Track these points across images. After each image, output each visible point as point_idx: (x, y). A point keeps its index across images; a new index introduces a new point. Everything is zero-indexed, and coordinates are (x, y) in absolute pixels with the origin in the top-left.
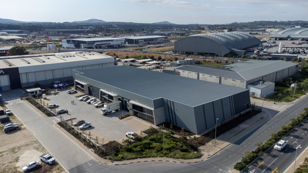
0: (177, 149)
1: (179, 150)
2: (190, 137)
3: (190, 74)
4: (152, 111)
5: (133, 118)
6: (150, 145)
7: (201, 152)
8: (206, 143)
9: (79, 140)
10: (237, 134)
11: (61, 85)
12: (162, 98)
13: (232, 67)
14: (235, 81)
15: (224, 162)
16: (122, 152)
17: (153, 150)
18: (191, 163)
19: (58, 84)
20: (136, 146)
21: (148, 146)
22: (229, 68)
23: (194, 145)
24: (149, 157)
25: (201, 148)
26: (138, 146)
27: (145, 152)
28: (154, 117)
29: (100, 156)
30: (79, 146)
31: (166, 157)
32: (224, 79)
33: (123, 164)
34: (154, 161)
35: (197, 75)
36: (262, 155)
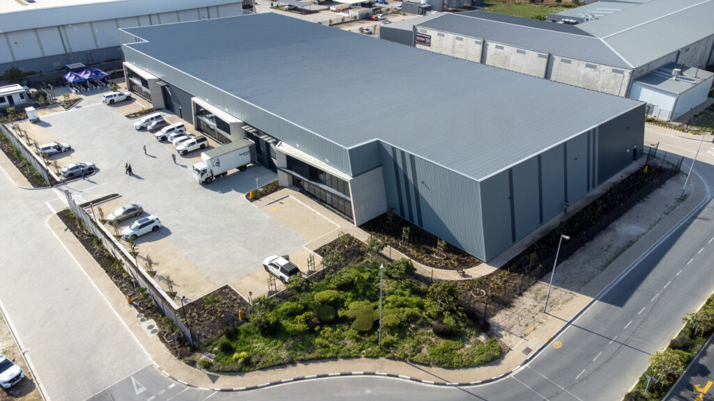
0: (424, 325)
1: (431, 331)
2: (464, 272)
3: (458, 42)
4: (345, 183)
5: (291, 196)
6: (336, 309)
7: (502, 336)
8: (514, 297)
9: (116, 283)
10: (610, 262)
11: (87, 76)
12: (378, 141)
13: (581, 20)
14: (594, 67)
15: (581, 380)
16: (245, 336)
17: (346, 327)
18: (469, 384)
19: (79, 70)
20: (292, 314)
21: (331, 315)
22: (571, 21)
23: (477, 305)
24: (334, 358)
25: (499, 318)
26: (300, 313)
27: (318, 340)
28: (351, 200)
29: (176, 354)
30: (113, 309)
31: (389, 358)
32: (563, 61)
33: (247, 389)
34: (350, 374)
35: (479, 47)
36: (704, 353)
